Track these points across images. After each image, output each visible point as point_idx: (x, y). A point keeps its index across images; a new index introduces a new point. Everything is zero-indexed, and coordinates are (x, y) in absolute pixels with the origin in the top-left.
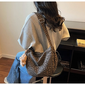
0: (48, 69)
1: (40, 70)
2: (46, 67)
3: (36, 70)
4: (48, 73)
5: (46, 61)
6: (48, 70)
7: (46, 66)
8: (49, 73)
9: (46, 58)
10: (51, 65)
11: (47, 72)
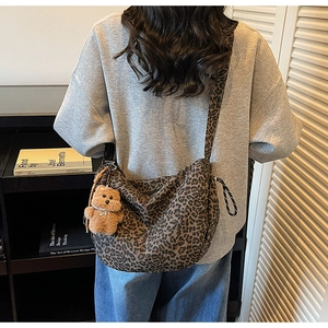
0: (181, 238)
1: (152, 243)
2: (176, 231)
3: (133, 242)
4: (178, 255)
5: (177, 207)
6: (180, 244)
7: (174, 228)
8: (185, 254)
9: (178, 197)
10: (195, 224)
11: (176, 252)
